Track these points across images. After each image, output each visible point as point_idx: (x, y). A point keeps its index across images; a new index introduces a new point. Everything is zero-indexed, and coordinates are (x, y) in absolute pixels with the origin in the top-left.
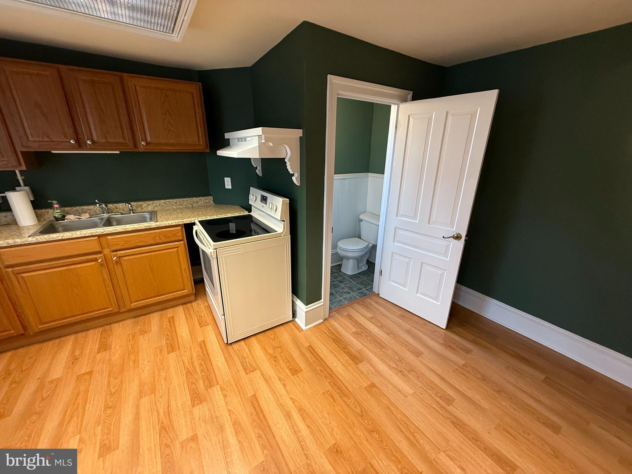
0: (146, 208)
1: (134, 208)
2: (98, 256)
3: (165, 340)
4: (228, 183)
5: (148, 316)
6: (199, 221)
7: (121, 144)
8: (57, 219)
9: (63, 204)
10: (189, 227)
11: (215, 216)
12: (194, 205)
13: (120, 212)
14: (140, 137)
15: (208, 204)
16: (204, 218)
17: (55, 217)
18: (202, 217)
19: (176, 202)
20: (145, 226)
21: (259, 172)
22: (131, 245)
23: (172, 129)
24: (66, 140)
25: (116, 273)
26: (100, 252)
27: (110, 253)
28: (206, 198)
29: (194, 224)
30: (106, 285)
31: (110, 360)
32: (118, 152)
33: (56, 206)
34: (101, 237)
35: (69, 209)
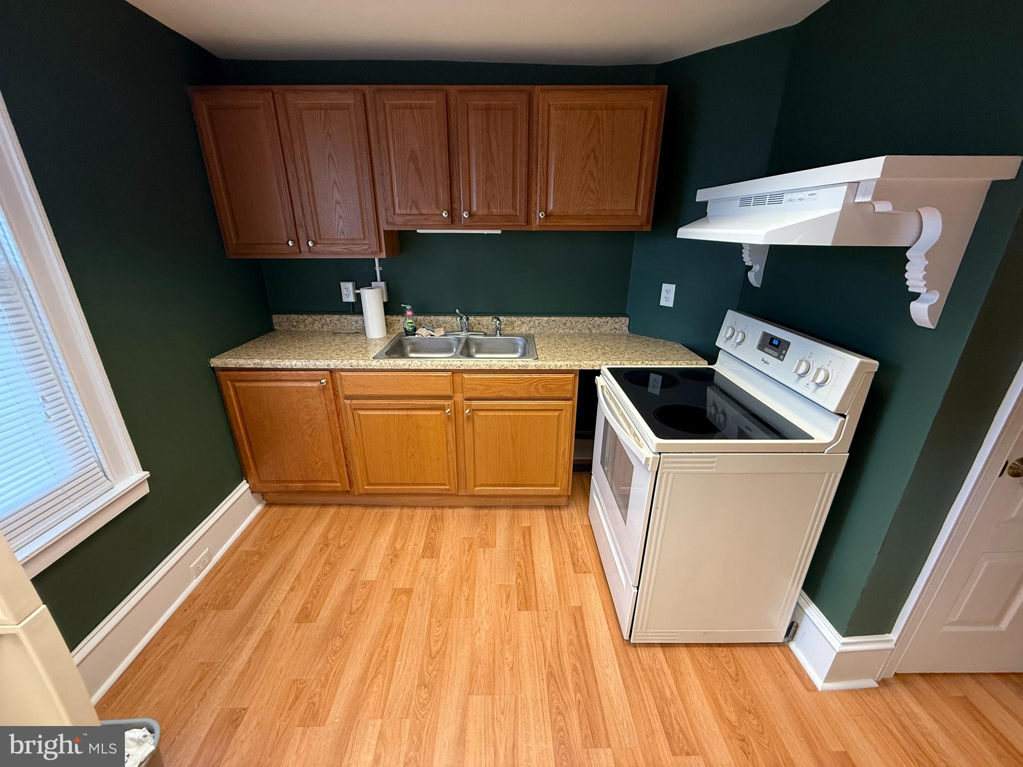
0: (518, 328)
1: (502, 326)
2: (446, 403)
3: (515, 577)
4: (668, 295)
5: (493, 512)
6: (609, 369)
7: (507, 217)
8: (407, 333)
9: (417, 312)
10: (587, 379)
11: (639, 363)
12: (594, 331)
13: (482, 330)
14: (538, 204)
15: (617, 332)
16: (617, 365)
17: (405, 329)
18: (615, 362)
19: (565, 321)
20: (519, 366)
21: (755, 278)
22: (492, 393)
23: (592, 187)
24: (438, 212)
25: (464, 435)
26: (449, 398)
27: (462, 402)
28: (617, 320)
29: (598, 373)
30: (449, 450)
31: (435, 579)
32: (499, 232)
33: (409, 313)
34: (456, 373)
35: (422, 319)
